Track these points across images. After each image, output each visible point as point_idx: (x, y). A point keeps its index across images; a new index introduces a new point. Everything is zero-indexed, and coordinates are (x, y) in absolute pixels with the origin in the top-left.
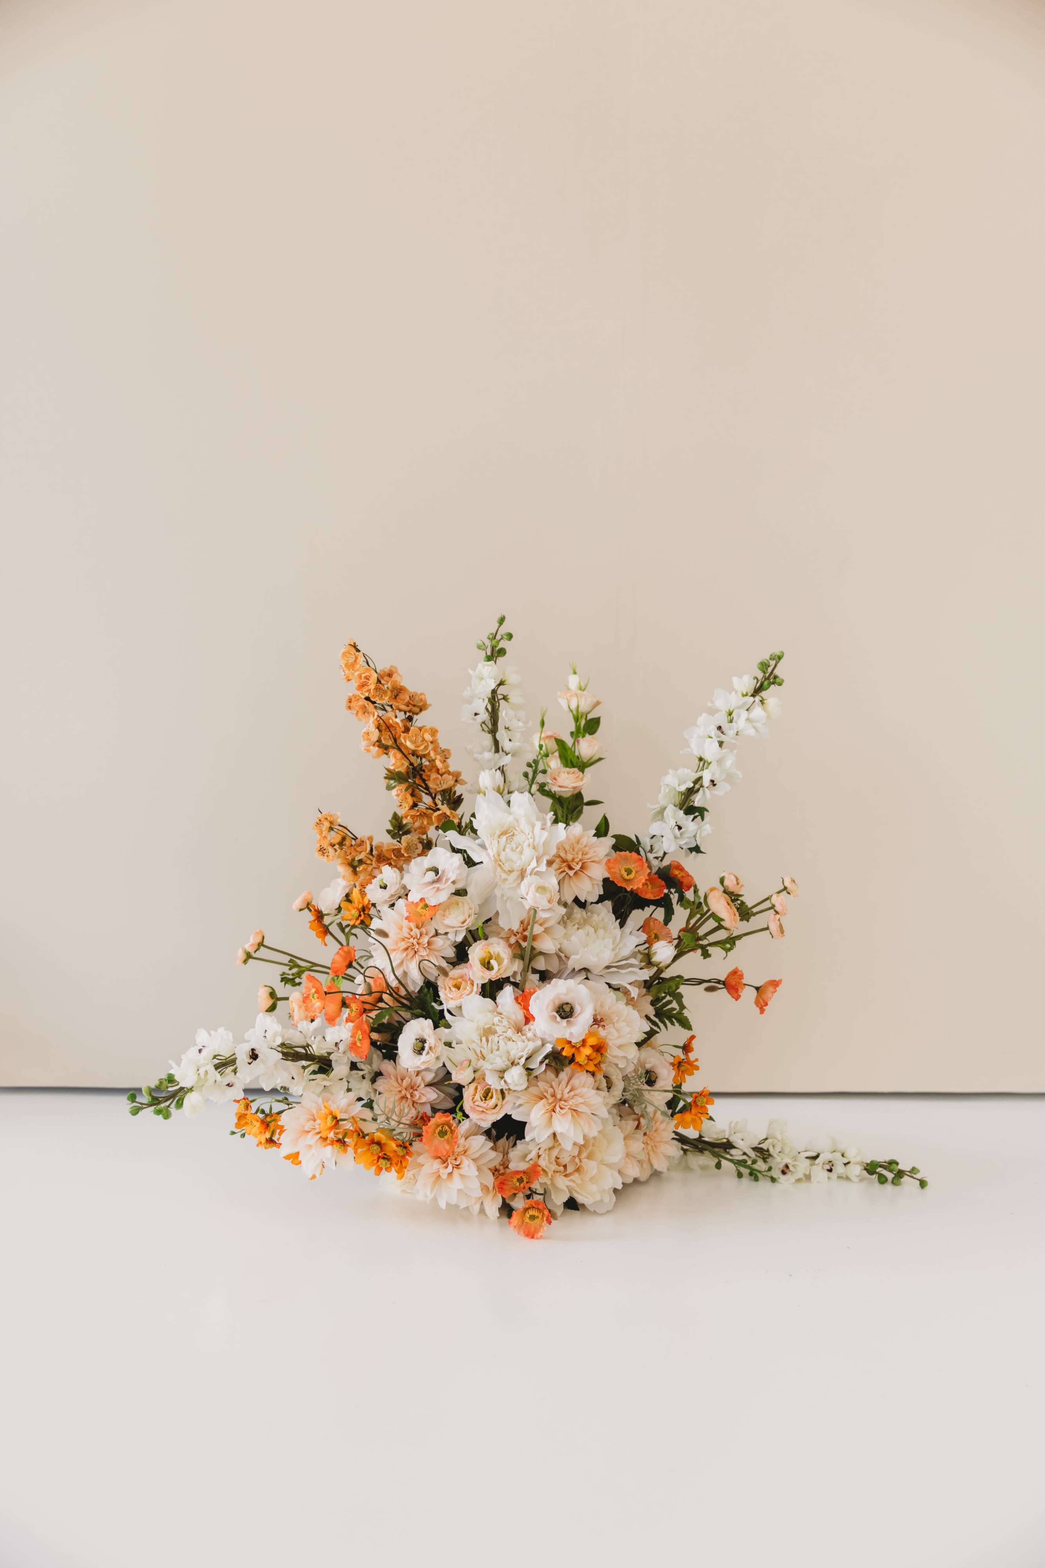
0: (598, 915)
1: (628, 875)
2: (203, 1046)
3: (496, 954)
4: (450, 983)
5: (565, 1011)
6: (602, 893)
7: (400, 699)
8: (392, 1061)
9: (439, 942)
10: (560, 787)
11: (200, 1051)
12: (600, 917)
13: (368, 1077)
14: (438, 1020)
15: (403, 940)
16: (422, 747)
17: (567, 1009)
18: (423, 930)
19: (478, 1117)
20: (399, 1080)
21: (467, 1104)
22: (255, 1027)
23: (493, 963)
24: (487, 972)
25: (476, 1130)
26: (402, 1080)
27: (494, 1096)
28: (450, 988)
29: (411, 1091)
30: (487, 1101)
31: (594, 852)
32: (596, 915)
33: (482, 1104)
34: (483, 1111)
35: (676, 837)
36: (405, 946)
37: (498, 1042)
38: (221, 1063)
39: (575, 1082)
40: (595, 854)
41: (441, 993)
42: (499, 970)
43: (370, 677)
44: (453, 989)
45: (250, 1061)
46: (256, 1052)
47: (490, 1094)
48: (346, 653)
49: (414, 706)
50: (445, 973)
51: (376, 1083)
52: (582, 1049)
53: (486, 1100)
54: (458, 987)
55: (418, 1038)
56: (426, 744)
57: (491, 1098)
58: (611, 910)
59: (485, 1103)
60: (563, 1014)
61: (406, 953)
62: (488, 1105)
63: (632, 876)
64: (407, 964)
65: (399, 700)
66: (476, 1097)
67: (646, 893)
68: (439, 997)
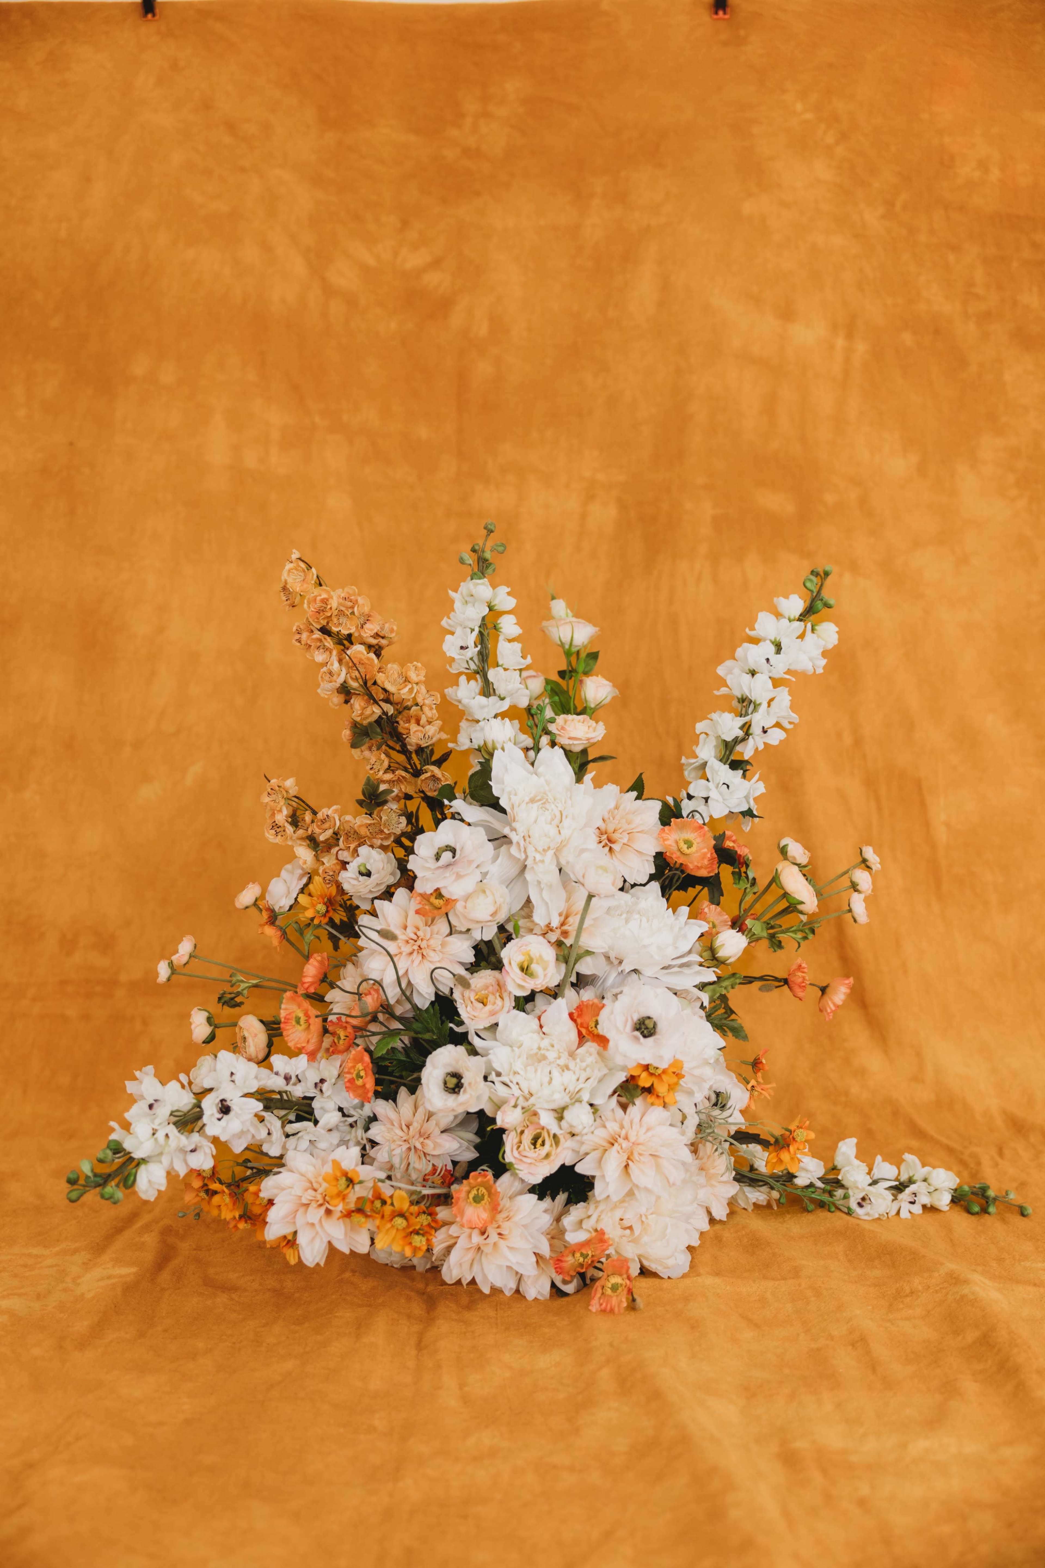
0: (647, 900)
1: (688, 848)
2: (156, 1101)
3: (537, 955)
4: (470, 995)
5: (646, 1028)
6: (652, 871)
7: (367, 629)
8: (390, 1101)
9: (455, 942)
10: (570, 738)
11: (151, 1107)
12: (650, 902)
13: (360, 1124)
15: (408, 942)
16: (406, 690)
17: (648, 1024)
19: (524, 1171)
20: (404, 1127)
21: (510, 1154)
23: (534, 967)
24: (530, 979)
25: (524, 1187)
26: (408, 1127)
27: (546, 1142)
28: (472, 1002)
29: (422, 1139)
30: (536, 1150)
31: (638, 820)
32: (644, 902)
33: (530, 1153)
34: (531, 1163)
35: (724, 799)
36: (410, 950)
37: (550, 1073)
38: (180, 1120)
39: (650, 1118)
41: (460, 1011)
42: (545, 976)
43: (327, 600)
44: (476, 1003)
45: (220, 1116)
46: (228, 1103)
47: (541, 1141)
48: (292, 569)
49: (383, 638)
50: (465, 984)
51: (370, 1132)
53: (535, 1148)
54: (480, 1000)
55: (450, 1071)
56: (409, 686)
57: (543, 1144)
59: (534, 1152)
60: (645, 1032)
61: (411, 959)
62: (539, 1154)
63: (692, 849)
64: (412, 973)
65: (366, 631)
66: (521, 1145)
68: (459, 1015)
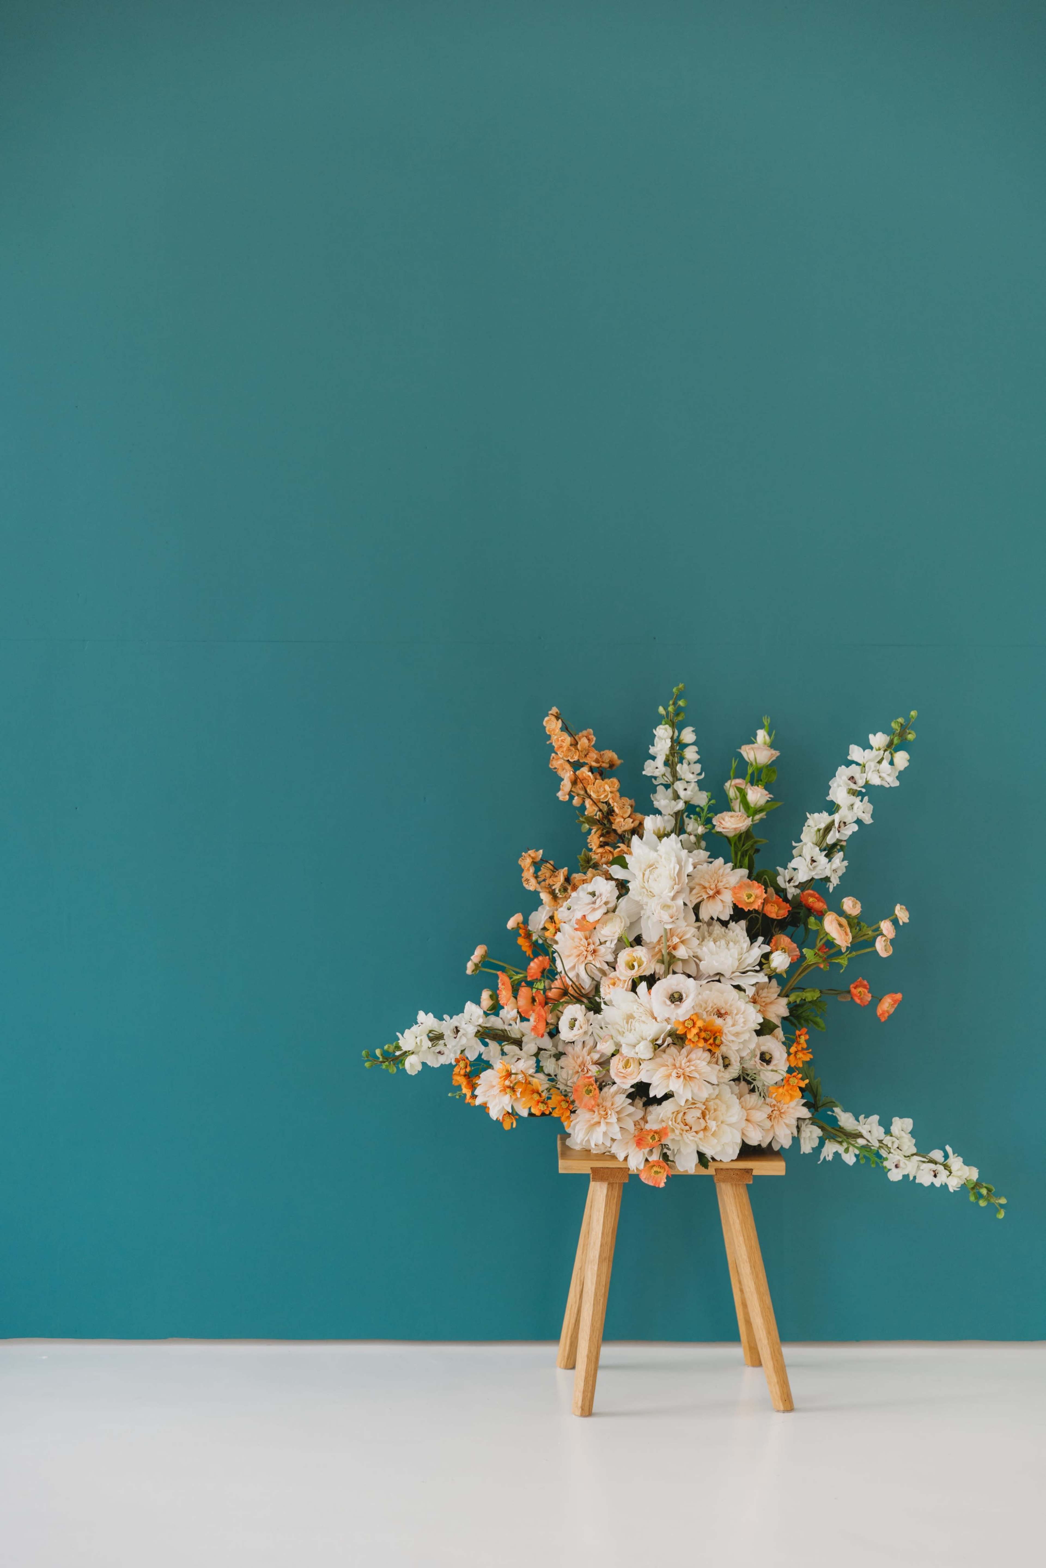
0: (733, 932)
1: (748, 899)
2: (421, 1023)
3: (639, 958)
4: (608, 982)
5: (674, 998)
6: (732, 913)
7: (589, 757)
9: (602, 949)
10: (723, 828)
11: (419, 1026)
12: (735, 933)
14: (596, 1009)
15: (576, 948)
16: (602, 796)
17: (676, 996)
18: (590, 940)
19: (620, 1081)
21: (613, 1072)
22: (463, 1013)
23: (636, 964)
24: (629, 971)
25: (621, 1091)
26: (577, 1058)
27: (632, 1065)
28: (608, 985)
29: (583, 1067)
30: (627, 1069)
31: (727, 880)
32: (732, 932)
33: (623, 1071)
34: (625, 1077)
35: (810, 870)
36: (578, 953)
37: (635, 1024)
38: (434, 1036)
39: (693, 1056)
40: (727, 882)
41: (601, 990)
42: (638, 969)
43: (566, 740)
44: (611, 986)
45: (454, 1035)
46: (459, 1028)
47: (629, 1064)
48: (548, 721)
49: (603, 762)
50: (605, 974)
51: (560, 1061)
52: (692, 1029)
54: (614, 984)
55: (572, 1018)
56: (606, 794)
57: (630, 1066)
58: (745, 928)
59: (625, 1070)
60: (673, 1000)
61: (577, 958)
62: (628, 1072)
63: (751, 900)
64: (578, 966)
65: (588, 759)
66: (619, 1066)
67: (771, 913)
68: (600, 992)
